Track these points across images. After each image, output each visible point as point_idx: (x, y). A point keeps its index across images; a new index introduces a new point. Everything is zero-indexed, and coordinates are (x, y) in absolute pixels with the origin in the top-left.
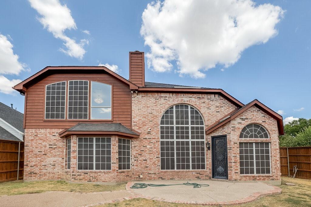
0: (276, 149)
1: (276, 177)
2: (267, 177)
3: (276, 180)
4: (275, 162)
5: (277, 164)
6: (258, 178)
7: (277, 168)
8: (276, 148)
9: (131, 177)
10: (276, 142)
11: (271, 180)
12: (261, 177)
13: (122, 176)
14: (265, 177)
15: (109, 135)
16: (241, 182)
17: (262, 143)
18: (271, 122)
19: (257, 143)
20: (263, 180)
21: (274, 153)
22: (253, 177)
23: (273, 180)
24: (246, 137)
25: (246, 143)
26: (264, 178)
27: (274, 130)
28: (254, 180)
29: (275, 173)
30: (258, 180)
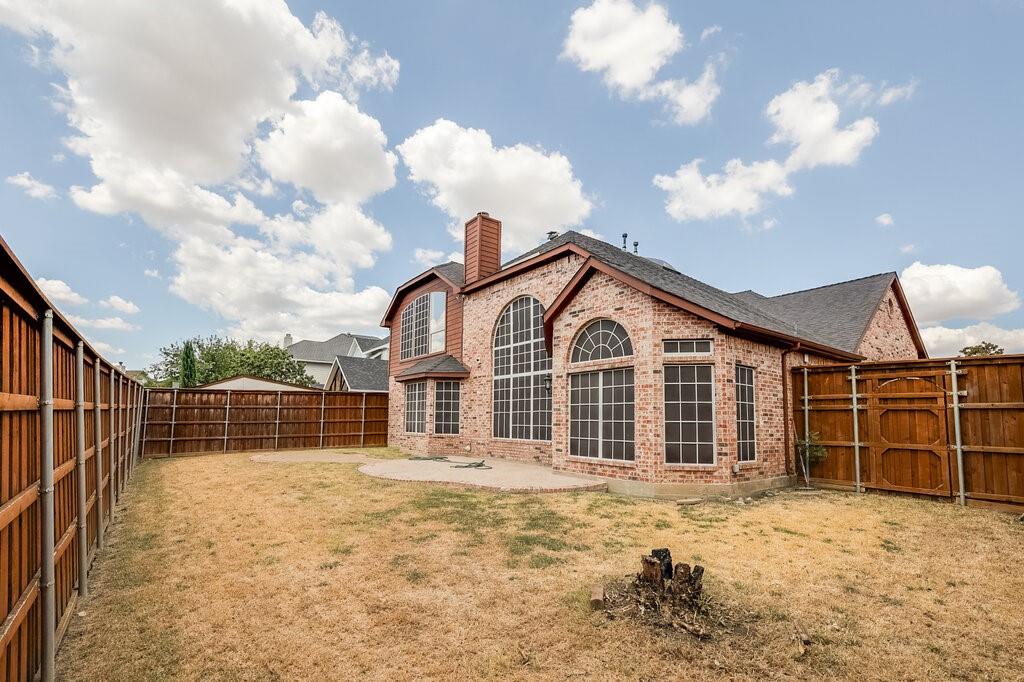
0: (647, 386)
1: (643, 471)
2: (620, 468)
3: (642, 480)
4: (643, 426)
5: (646, 431)
6: (600, 470)
7: (648, 444)
8: (645, 384)
9: (456, 448)
10: (646, 364)
11: (630, 478)
12: (606, 468)
13: (439, 445)
14: (615, 469)
15: (425, 379)
16: (564, 474)
17: (618, 371)
18: (636, 305)
19: (607, 372)
20: (611, 476)
21: (641, 400)
22: (589, 464)
23: (634, 479)
24: (585, 357)
25: (585, 374)
26: (613, 472)
27: (642, 329)
28: (591, 473)
29: (642, 460)
30: (600, 474)
